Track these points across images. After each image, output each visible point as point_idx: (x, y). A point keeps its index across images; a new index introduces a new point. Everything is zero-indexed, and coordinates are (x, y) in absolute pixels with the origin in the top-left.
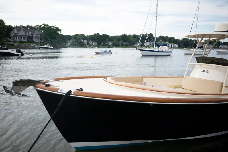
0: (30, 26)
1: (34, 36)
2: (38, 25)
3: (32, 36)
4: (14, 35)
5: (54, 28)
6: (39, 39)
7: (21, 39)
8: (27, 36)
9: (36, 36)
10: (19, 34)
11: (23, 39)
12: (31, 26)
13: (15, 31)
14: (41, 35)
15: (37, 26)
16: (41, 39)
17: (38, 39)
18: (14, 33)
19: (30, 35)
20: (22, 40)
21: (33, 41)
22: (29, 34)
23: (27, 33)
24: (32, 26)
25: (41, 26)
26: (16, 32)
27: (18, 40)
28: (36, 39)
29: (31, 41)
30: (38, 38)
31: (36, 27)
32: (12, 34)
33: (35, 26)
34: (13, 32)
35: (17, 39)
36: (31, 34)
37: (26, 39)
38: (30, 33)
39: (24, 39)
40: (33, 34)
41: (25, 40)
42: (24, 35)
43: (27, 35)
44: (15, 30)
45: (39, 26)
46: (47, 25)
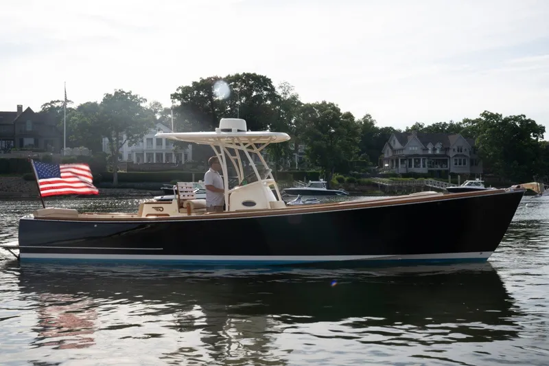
0: (445, 124)
1: (451, 154)
2: (469, 118)
3: (445, 155)
4: (390, 154)
5: (518, 124)
6: (468, 163)
7: (410, 166)
8: (429, 156)
9: (456, 153)
10: (406, 152)
11: (415, 166)
12: (448, 122)
13: (394, 143)
14: (474, 149)
15: (466, 121)
16: (473, 163)
17: (465, 164)
18: (391, 148)
19: (438, 152)
20: (413, 169)
21: (447, 171)
22: (434, 149)
23: (430, 146)
24: (452, 125)
25: (478, 121)
26: (397, 145)
27: (402, 169)
28: (456, 164)
29: (439, 171)
30: (464, 160)
31: (463, 126)
32: (386, 151)
33: (460, 123)
34: (388, 148)
35: (397, 166)
36: (442, 150)
37: (424, 166)
38: (438, 146)
39: (419, 167)
40: (447, 149)
41: (422, 170)
42: (421, 152)
43: (430, 152)
44: (394, 141)
45: (473, 122)
46: (497, 116)
